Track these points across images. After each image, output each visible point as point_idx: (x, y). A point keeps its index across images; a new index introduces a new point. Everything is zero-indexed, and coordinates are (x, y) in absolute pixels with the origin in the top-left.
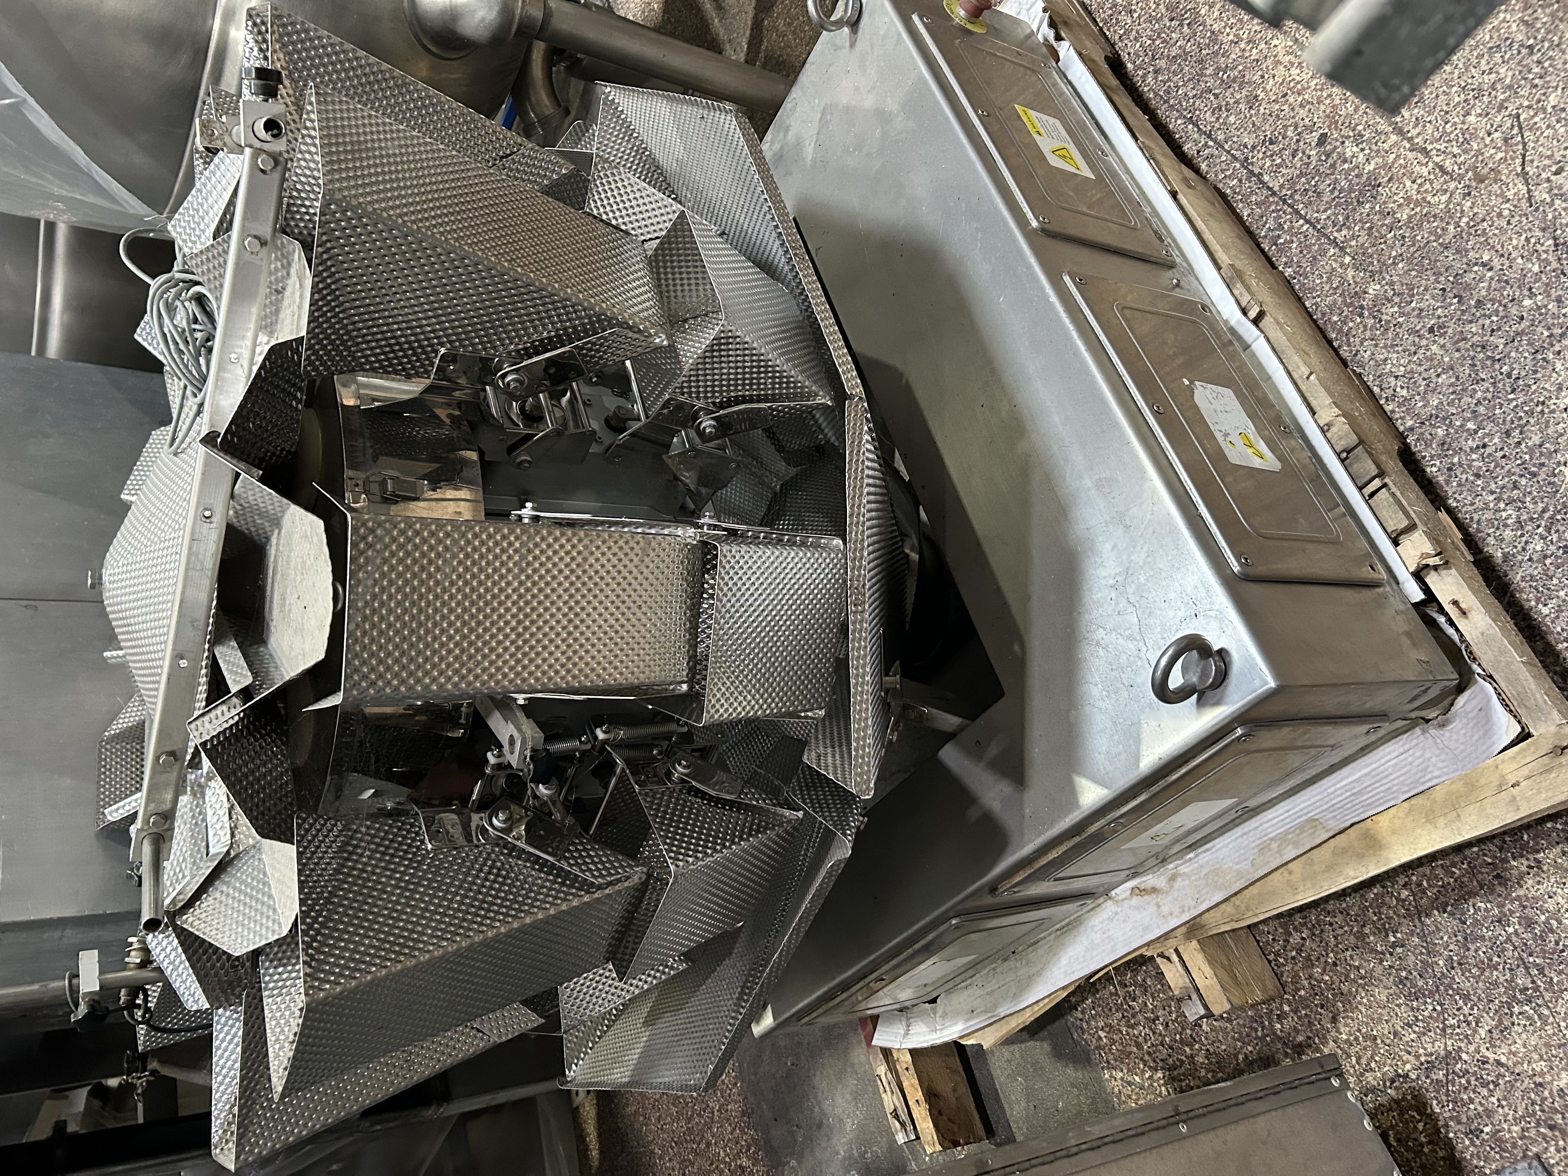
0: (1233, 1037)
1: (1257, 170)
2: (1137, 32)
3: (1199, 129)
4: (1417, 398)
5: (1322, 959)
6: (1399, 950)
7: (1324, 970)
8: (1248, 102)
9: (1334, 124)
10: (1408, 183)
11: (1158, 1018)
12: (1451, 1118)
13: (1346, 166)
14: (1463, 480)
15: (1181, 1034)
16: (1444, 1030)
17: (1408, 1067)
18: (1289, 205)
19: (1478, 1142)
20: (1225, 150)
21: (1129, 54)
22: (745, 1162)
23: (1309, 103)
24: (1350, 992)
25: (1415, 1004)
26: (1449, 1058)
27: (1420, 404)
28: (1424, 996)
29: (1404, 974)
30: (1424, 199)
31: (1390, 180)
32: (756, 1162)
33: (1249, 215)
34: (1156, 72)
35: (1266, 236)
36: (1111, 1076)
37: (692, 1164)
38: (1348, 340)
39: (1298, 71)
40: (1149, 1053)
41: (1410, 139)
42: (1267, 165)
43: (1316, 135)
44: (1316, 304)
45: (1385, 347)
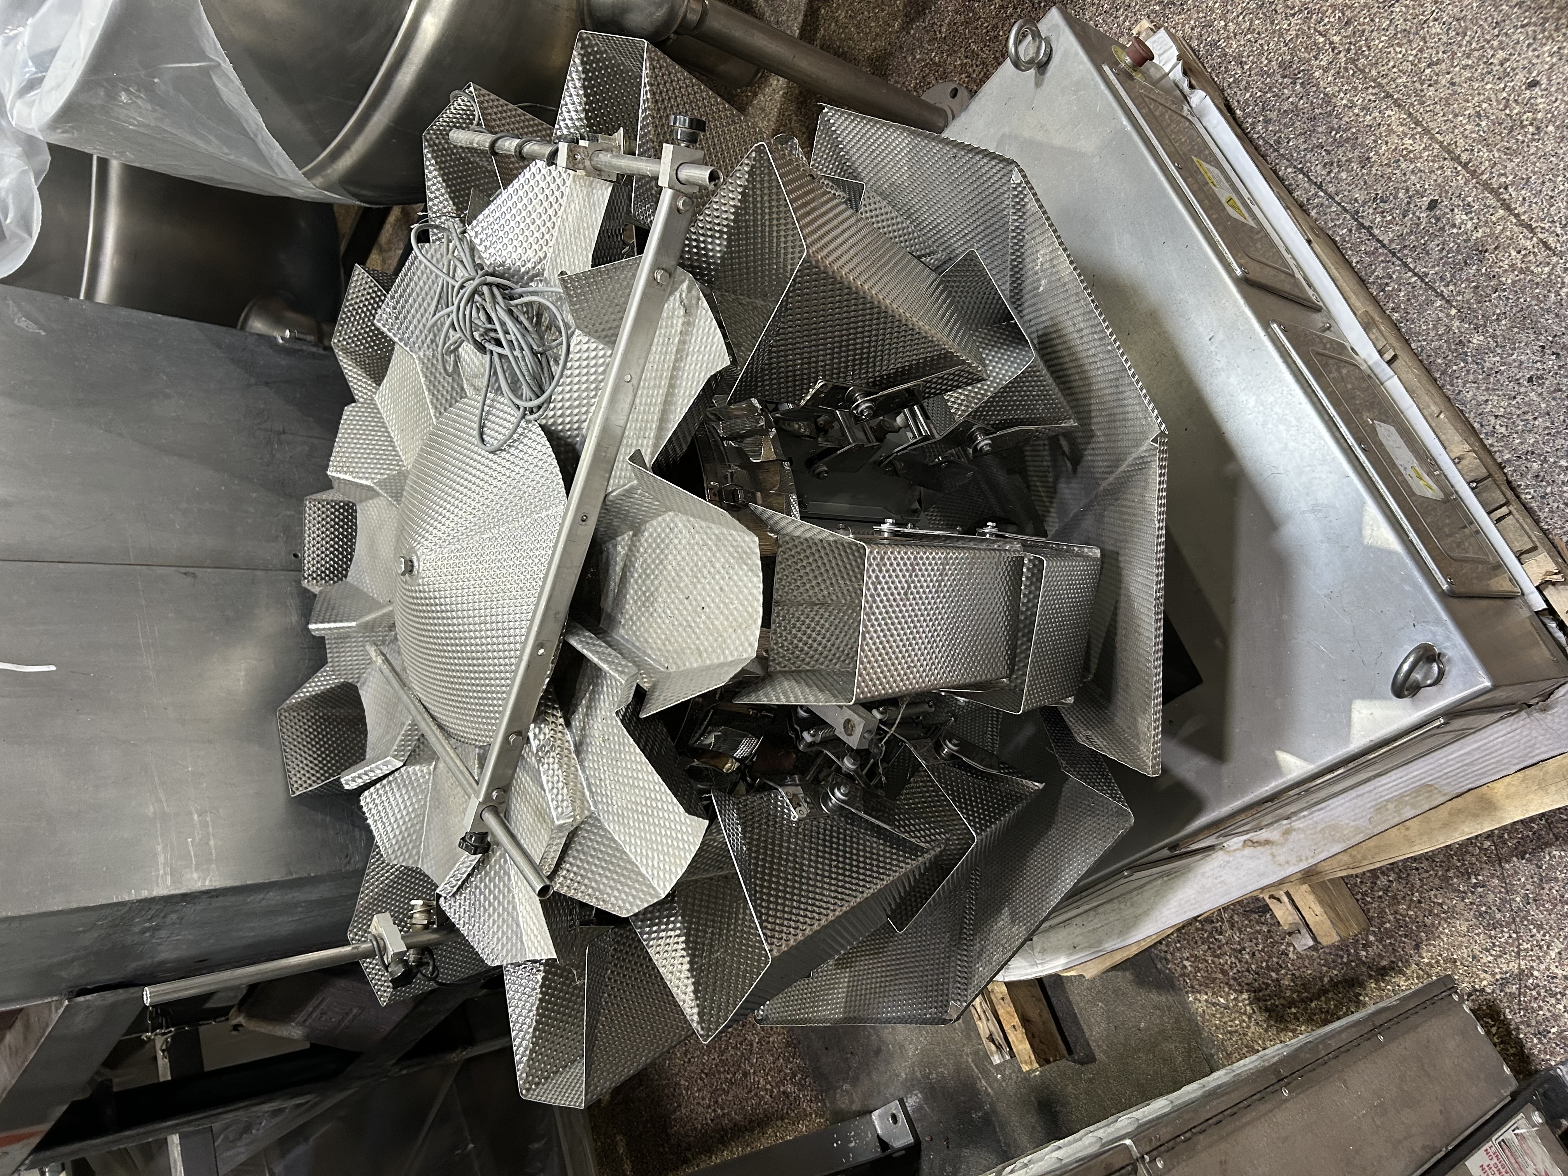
0: (1319, 964)
1: (1367, 224)
2: (1248, 83)
3: (1310, 179)
4: (1515, 435)
5: (1408, 898)
6: (1480, 890)
7: (1409, 908)
8: (1360, 162)
9: (1443, 191)
10: (1514, 253)
11: (1244, 949)
12: (1522, 1023)
13: (1455, 231)
14: (1554, 508)
15: (1267, 962)
16: (1518, 953)
17: (1485, 983)
18: (1398, 258)
19: (1545, 1041)
20: (1336, 202)
21: (1238, 101)
22: (789, 1088)
23: (1420, 171)
24: (1433, 925)
25: (1493, 933)
26: (1521, 975)
27: (1518, 441)
28: (1502, 926)
29: (1484, 909)
30: (1528, 268)
31: (1496, 248)
32: (802, 1087)
33: (1357, 262)
34: (1267, 121)
35: (1374, 283)
36: (1196, 999)
37: (726, 1092)
38: (1451, 381)
39: (1411, 142)
40: (1235, 979)
41: (1517, 216)
42: (1378, 220)
43: (1426, 201)
44: (1421, 346)
45: (1487, 389)
